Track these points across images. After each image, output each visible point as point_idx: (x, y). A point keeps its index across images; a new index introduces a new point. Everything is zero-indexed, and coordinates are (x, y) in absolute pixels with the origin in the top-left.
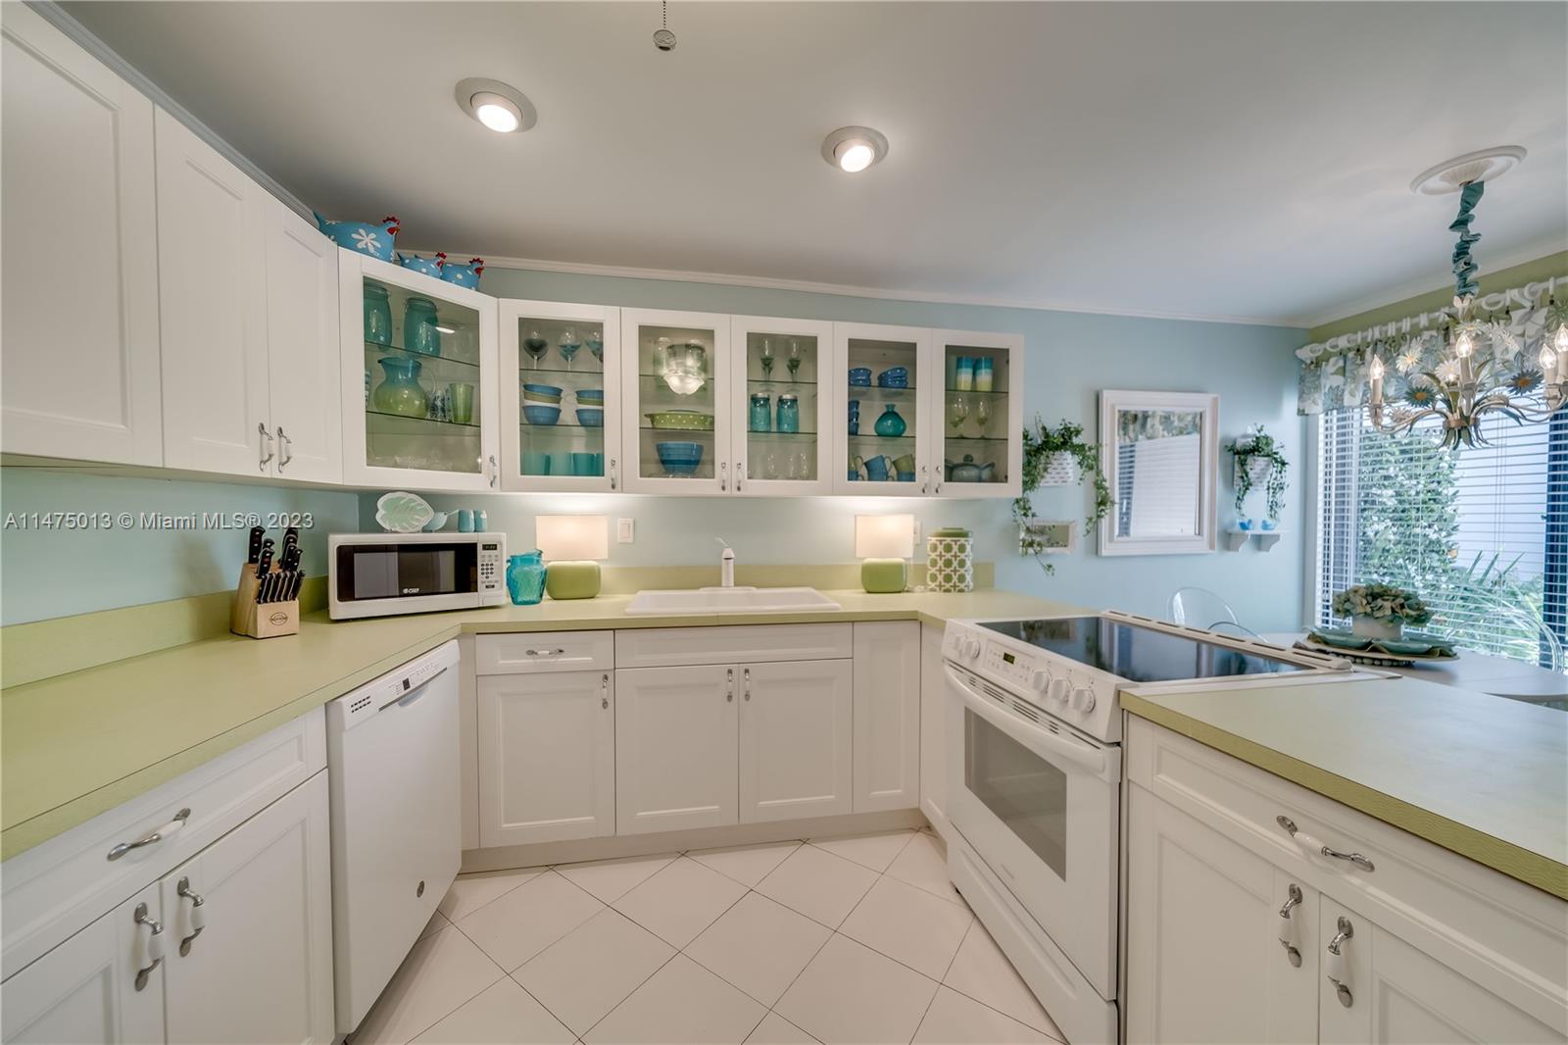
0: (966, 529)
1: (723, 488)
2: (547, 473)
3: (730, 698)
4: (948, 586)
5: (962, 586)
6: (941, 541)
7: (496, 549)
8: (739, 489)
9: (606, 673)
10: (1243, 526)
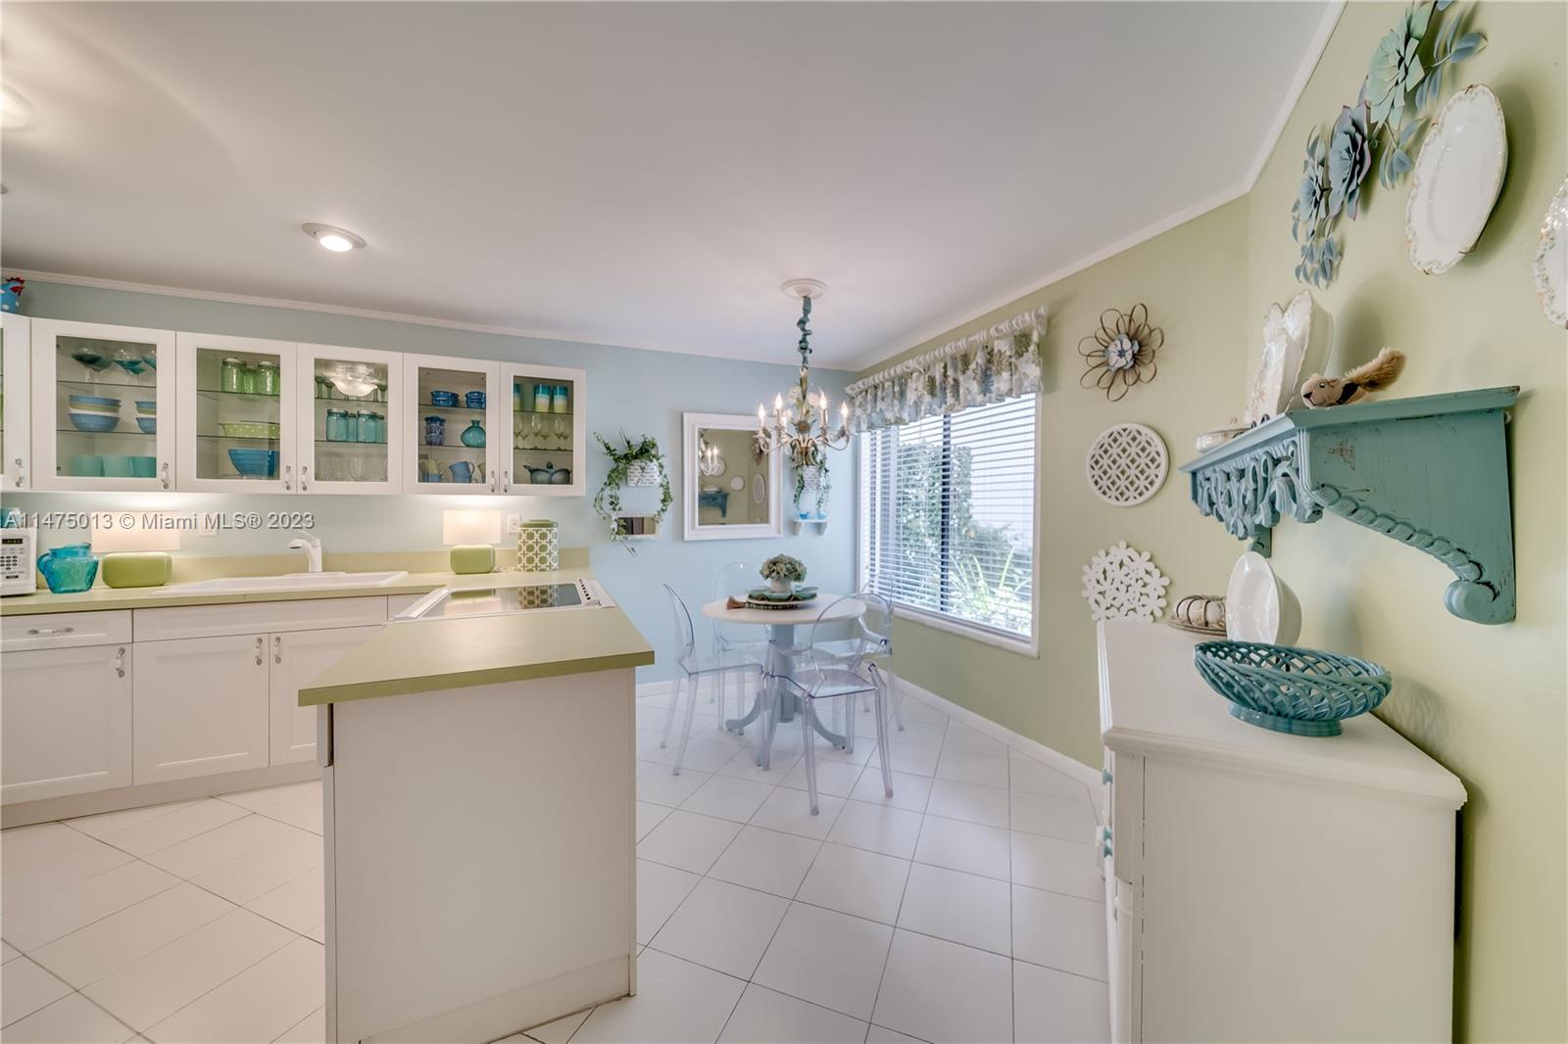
0: (552, 520)
1: (288, 488)
2: (102, 474)
3: (259, 662)
4: (530, 566)
5: (543, 566)
6: (525, 531)
7: (21, 542)
8: (305, 488)
9: (123, 646)
10: (803, 517)
